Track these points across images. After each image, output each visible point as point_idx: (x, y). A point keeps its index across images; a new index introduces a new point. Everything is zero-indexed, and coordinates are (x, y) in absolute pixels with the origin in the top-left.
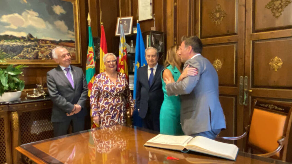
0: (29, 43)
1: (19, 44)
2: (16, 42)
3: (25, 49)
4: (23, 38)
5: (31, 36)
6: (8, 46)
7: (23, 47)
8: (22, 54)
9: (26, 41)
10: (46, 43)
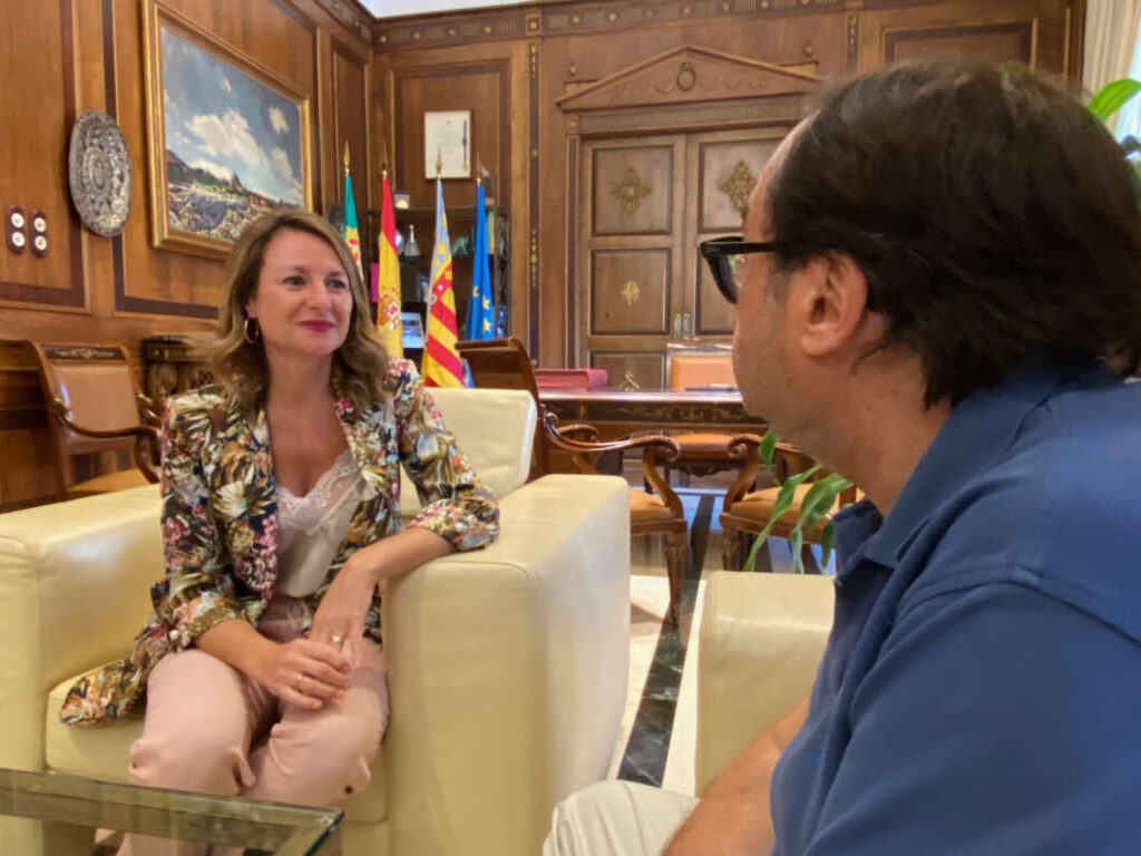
0: (232, 200)
1: (220, 198)
2: (215, 190)
3: (230, 213)
4: (225, 183)
5: (236, 180)
6: (203, 198)
7: (226, 206)
8: (223, 225)
9: (231, 192)
10: (259, 204)
